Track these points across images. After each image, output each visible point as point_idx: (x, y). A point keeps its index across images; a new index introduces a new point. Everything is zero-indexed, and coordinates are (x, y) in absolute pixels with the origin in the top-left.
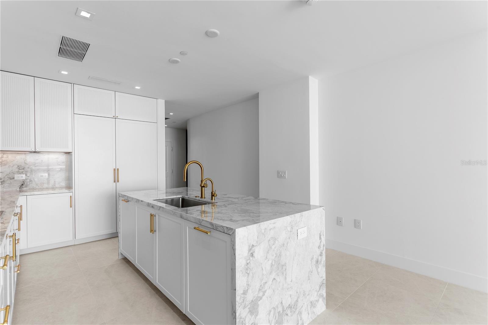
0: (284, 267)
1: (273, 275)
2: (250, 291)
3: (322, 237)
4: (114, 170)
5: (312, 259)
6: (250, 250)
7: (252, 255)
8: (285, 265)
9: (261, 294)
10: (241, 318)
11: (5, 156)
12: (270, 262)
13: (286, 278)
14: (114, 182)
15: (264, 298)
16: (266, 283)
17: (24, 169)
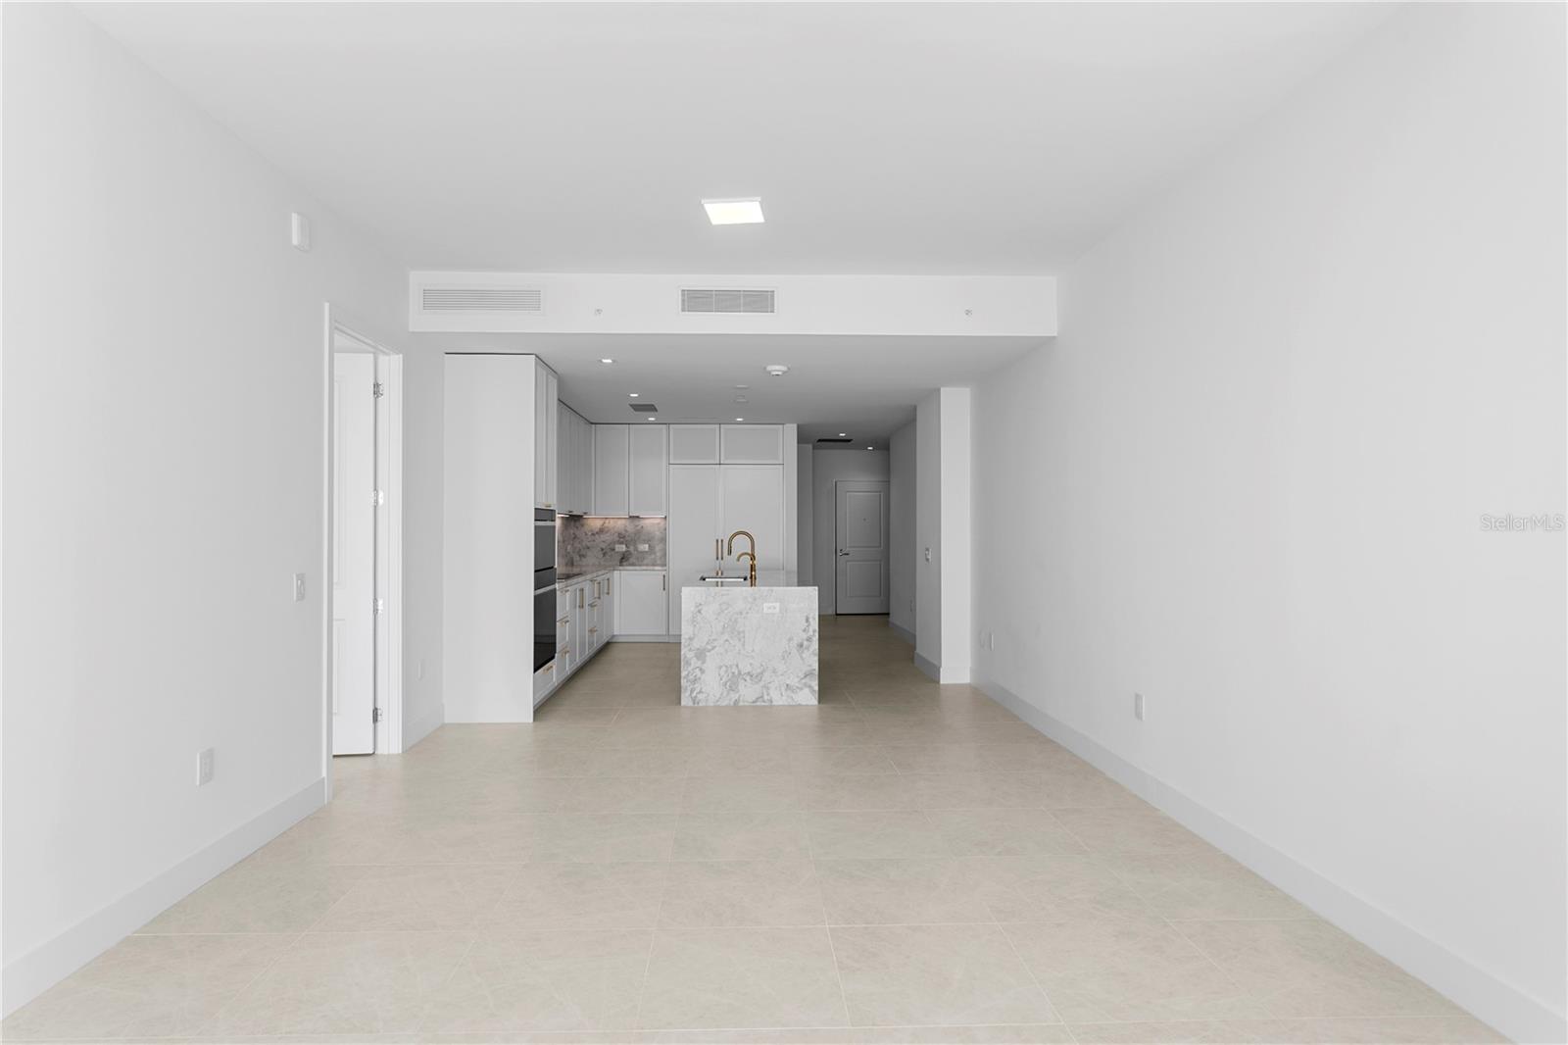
0: (742, 635)
1: (726, 637)
2: (696, 640)
3: (811, 620)
4: (717, 541)
5: (790, 639)
6: (697, 607)
7: (699, 612)
8: (744, 632)
9: (709, 647)
10: (685, 657)
11: (607, 521)
12: (722, 624)
13: (743, 645)
14: (717, 558)
15: (713, 652)
16: (715, 640)
17: (624, 537)
